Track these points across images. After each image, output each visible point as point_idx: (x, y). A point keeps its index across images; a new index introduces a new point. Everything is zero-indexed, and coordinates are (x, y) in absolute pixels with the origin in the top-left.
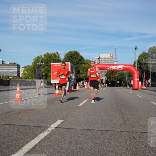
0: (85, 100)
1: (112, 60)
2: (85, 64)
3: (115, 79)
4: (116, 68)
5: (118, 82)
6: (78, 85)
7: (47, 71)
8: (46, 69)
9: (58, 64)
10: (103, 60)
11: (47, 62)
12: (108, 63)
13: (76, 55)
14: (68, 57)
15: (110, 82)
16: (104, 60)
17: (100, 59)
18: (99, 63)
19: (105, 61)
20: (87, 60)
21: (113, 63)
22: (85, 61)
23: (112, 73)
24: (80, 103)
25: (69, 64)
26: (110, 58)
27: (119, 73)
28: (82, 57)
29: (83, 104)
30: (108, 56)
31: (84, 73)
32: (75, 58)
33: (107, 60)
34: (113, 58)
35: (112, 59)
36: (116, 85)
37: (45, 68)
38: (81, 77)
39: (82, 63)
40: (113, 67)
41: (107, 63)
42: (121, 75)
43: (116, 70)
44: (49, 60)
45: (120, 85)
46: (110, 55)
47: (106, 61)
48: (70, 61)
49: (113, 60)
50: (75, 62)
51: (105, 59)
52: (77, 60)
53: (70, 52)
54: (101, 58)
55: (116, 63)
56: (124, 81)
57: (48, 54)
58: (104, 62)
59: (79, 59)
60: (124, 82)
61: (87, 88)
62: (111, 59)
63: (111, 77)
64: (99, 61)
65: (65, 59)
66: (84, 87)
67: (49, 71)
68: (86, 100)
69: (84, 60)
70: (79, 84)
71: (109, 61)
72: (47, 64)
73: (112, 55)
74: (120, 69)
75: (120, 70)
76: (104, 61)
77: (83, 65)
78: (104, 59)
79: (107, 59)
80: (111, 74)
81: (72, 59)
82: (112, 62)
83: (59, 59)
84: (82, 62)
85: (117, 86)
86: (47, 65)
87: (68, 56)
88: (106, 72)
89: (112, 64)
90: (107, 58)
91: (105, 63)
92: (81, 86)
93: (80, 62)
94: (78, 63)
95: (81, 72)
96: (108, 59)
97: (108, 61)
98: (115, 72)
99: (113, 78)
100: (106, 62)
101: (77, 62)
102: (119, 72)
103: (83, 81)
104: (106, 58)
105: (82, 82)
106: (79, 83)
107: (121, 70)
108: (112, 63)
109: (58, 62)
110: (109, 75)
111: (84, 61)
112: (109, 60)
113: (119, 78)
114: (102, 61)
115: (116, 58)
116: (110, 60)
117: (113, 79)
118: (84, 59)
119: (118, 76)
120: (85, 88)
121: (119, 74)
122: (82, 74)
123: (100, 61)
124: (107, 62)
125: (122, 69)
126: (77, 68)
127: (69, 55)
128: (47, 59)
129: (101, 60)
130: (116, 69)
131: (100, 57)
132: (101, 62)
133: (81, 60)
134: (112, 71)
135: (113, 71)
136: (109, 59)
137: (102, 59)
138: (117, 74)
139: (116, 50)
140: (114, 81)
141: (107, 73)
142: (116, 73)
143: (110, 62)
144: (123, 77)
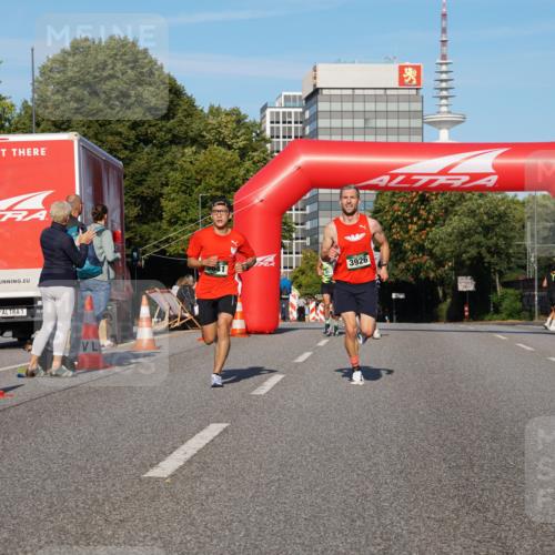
0: (200, 429)
1: (411, 114)
3: (439, 262)
10: (342, 114)
12: (382, 139)
16: (353, 115)
18: (315, 132)
19: (359, 123)
20: (215, 112)
22: (203, 118)
23: (415, 213)
24: (164, 454)
28: (175, 92)
29: (189, 462)
30: (386, 76)
33: (376, 114)
34: (418, 98)
35: (416, 106)
39: (178, 140)
46: (402, 70)
47: (366, 115)
49: (420, 114)
51: (359, 107)
54: (330, 98)
55: (444, 136)
58: (353, 130)
62: (404, 107)
64: (315, 117)
71: (392, 123)
73: (410, 73)
76: (347, 123)
77: (189, 151)
78: (347, 106)
79: (370, 106)
82: (416, 122)
90: (377, 98)
91: (359, 138)
94: (146, 140)
96: (381, 106)
97: (381, 123)
99: (420, 249)
100: (365, 130)
101: (134, 125)
104: (364, 98)
108: (411, 131)
111: (196, 125)
112: (387, 115)
113: (473, 252)
114: (336, 123)
115: (445, 91)
116: (399, 115)
118: (191, 103)
122: (175, 221)
123: (322, 123)
124: (377, 130)
126: (139, 178)
129: (331, 115)
131: (316, 91)
132: (331, 130)
136: (392, 107)
137: (336, 106)
140: (432, 275)
143: (399, 130)
144: (502, 243)
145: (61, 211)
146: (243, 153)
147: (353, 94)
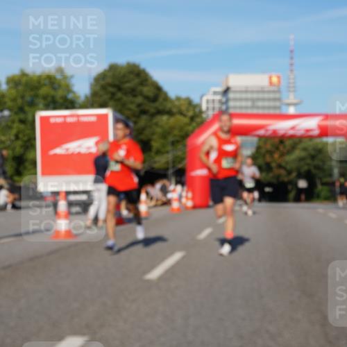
0: (171, 254)
1: (275, 100)
2: (170, 113)
3: (289, 173)
4: (293, 128)
5: (302, 184)
6: (143, 197)
7: (19, 143)
8: (17, 137)
9: (65, 117)
11: (21, 110)
12: (261, 112)
13: (137, 81)
14: (104, 88)
15: (269, 185)
17: (231, 95)
18: (227, 108)
19: (249, 104)
21: (279, 108)
22: (172, 102)
23: (277, 148)
26: (269, 92)
27: (305, 149)
29: (166, 272)
31: (169, 148)
32: (133, 92)
33: (258, 99)
34: (279, 91)
35: (277, 96)
36: (292, 195)
37: (14, 131)
38: (157, 166)
39: (160, 112)
40: (283, 126)
41: (255, 111)
42: (313, 157)
43: (292, 137)
44: (28, 98)
45: (309, 195)
46: (270, 78)
47: (253, 100)
48: (111, 103)
49: (279, 99)
50: (133, 107)
51: (249, 96)
52: (139, 100)
53: (113, 68)
54: (235, 92)
55: (292, 110)
56: (325, 180)
57: (24, 74)
58: (246, 108)
59: (147, 98)
60: (323, 184)
61: (179, 210)
62: (272, 96)
63: (273, 165)
64: (227, 101)
65: (94, 94)
66: (167, 203)
67: (30, 144)
68: (177, 256)
69: (166, 98)
70: (147, 194)
71: (266, 104)
72: (22, 116)
74: (308, 131)
75: (307, 136)
76: (244, 104)
77: (165, 118)
78: (244, 96)
79: (255, 96)
80: (271, 153)
81: (119, 95)
82: (277, 104)
83: (70, 96)
84: (161, 108)
85: (297, 199)
86: (22, 121)
87: (102, 82)
88: (255, 145)
89: (277, 112)
90: (258, 92)
92: (157, 200)
93: (151, 107)
94: (144, 112)
95: (155, 145)
96: (261, 96)
97: (260, 104)
98: (288, 143)
99: (280, 166)
100: (253, 107)
101: (139, 105)
102: (307, 143)
103: (165, 182)
104: (252, 92)
105: (158, 186)
106: (150, 189)
107: (311, 137)
108: (275, 108)
109: (67, 108)
110: (264, 156)
111: (169, 105)
112: (263, 100)
113: (306, 168)
114: (238, 104)
115: (292, 88)
116: (269, 100)
117: (283, 172)
119: (301, 159)
120: (173, 210)
121: (303, 154)
122: (158, 152)
123: (231, 104)
124: (258, 108)
125: (317, 132)
126: (141, 131)
127: (109, 80)
128: (23, 97)
129: (235, 100)
130: (291, 132)
131: (228, 88)
132: (235, 107)
133: (154, 99)
134: (277, 141)
135: (281, 142)
136: (266, 96)
137: (238, 96)
138: (297, 153)
139: (292, 58)
140: (286, 179)
141: (258, 148)
142: (293, 148)
143: (269, 108)
144: (320, 163)
147: (246, 90)
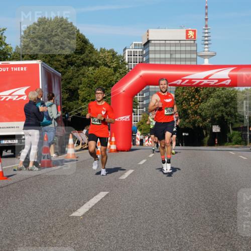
0: (96, 194)
3: (204, 119)
10: (160, 52)
12: (178, 63)
16: (165, 52)
17: (151, 48)
18: (148, 60)
19: (168, 56)
20: (103, 51)
22: (97, 53)
23: (193, 97)
25: (37, 65)
28: (85, 41)
29: (91, 209)
33: (176, 52)
34: (195, 45)
36: (206, 139)
47: (171, 53)
49: (196, 52)
51: (168, 48)
54: (155, 45)
58: (165, 59)
62: (188, 48)
63: (190, 112)
73: (191, 33)
76: (163, 56)
77: (91, 68)
78: (163, 48)
79: (173, 48)
84: (87, 59)
90: (176, 45)
91: (168, 63)
93: (78, 59)
94: (71, 64)
96: (178, 48)
97: (178, 56)
99: (196, 113)
100: (170, 59)
101: (66, 57)
104: (170, 45)
110: (181, 104)
111: (94, 57)
112: (181, 52)
113: (219, 114)
114: (158, 56)
115: (207, 41)
116: (186, 52)
117: (198, 118)
122: (85, 100)
123: (151, 56)
124: (176, 59)
126: (68, 81)
129: (155, 52)
131: (148, 41)
132: (155, 59)
133: (82, 51)
137: (157, 48)
142: (208, 96)
143: (186, 59)
145: (33, 95)
146: (115, 69)
147: (165, 43)
